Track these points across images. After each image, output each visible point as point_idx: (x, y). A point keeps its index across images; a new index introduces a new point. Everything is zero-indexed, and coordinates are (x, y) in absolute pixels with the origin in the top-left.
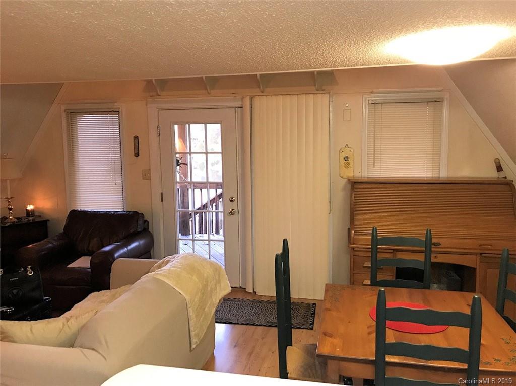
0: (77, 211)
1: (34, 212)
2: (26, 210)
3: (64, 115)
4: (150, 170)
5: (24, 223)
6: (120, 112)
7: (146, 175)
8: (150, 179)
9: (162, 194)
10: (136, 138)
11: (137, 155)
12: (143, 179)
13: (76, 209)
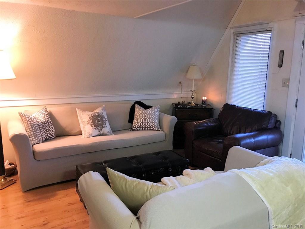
0: (229, 105)
1: (206, 101)
2: (202, 99)
3: (232, 36)
4: (289, 79)
5: (199, 107)
6: (272, 31)
7: (286, 83)
8: (288, 87)
9: (297, 100)
10: (282, 52)
11: (281, 66)
12: (282, 86)
13: (229, 103)
